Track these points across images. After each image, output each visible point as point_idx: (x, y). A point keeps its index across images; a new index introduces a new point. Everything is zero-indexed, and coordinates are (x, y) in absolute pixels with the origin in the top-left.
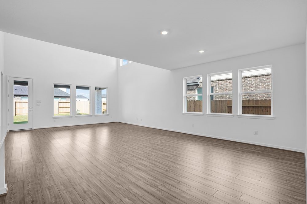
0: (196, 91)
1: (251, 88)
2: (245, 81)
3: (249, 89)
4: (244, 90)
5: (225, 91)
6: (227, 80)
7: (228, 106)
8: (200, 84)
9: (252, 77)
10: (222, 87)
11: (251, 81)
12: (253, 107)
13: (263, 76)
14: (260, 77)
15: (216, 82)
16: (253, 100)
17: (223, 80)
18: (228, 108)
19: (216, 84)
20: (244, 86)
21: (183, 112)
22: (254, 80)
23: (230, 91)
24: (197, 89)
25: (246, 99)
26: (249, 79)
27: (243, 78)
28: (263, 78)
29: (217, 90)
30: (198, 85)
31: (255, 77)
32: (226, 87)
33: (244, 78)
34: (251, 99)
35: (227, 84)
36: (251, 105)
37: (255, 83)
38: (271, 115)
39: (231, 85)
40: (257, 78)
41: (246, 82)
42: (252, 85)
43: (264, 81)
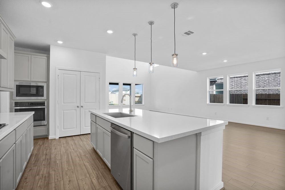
0: (214, 86)
1: (265, 84)
2: (258, 78)
3: (262, 85)
4: (258, 85)
5: (240, 86)
6: (242, 77)
7: (243, 99)
8: (218, 80)
9: (265, 74)
10: (238, 83)
11: (264, 78)
12: (266, 100)
13: (275, 73)
14: (273, 75)
15: (232, 79)
16: (266, 94)
17: (239, 77)
18: (243, 100)
19: (232, 80)
20: (257, 82)
21: (208, 103)
22: (267, 77)
23: (244, 86)
24: (215, 84)
25: (259, 93)
26: (262, 76)
27: (256, 76)
28: (275, 75)
29: (233, 86)
30: (216, 81)
31: (268, 74)
32: (241, 83)
33: (258, 75)
34: (264, 93)
35: (242, 80)
36: (263, 98)
37: (268, 80)
38: (280, 105)
39: (245, 81)
40: (269, 75)
41: (260, 79)
42: (265, 81)
43: (277, 78)
